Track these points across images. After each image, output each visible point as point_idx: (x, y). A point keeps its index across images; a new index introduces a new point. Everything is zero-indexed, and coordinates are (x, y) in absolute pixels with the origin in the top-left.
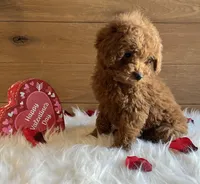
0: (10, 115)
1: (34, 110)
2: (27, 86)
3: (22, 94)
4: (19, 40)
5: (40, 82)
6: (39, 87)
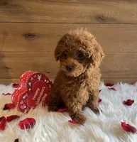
0: (24, 98)
1: (37, 92)
2: (32, 79)
3: (30, 84)
4: (29, 36)
5: (40, 74)
6: (39, 78)
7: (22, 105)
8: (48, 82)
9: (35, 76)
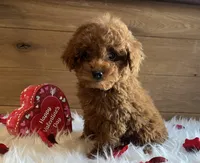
0: (27, 117)
1: (47, 113)
2: (42, 91)
3: (38, 98)
4: (23, 46)
5: (53, 87)
6: (53, 92)
7: (24, 127)
8: (64, 101)
9: (47, 88)
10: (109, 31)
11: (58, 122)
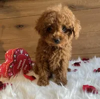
0: (11, 67)
1: (20, 63)
3: (15, 56)
4: (20, 26)
6: (22, 52)
7: (10, 72)
8: (27, 56)
9: (18, 50)
10: (63, 16)
11: (26, 67)
